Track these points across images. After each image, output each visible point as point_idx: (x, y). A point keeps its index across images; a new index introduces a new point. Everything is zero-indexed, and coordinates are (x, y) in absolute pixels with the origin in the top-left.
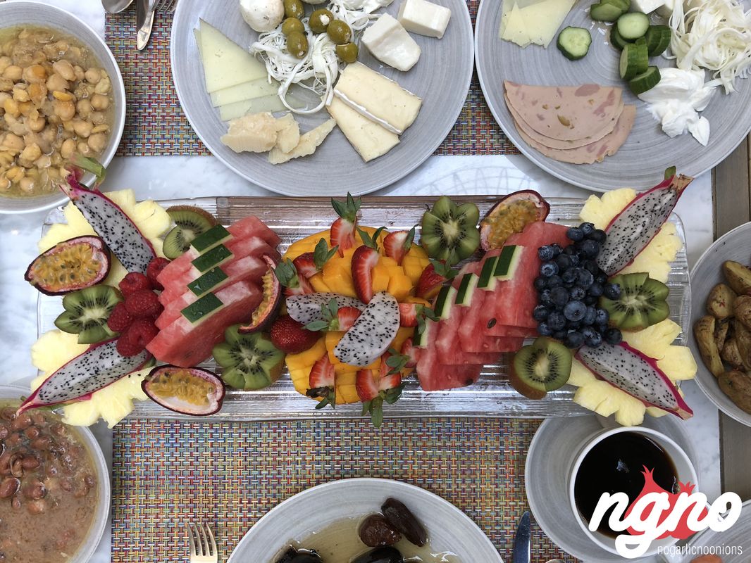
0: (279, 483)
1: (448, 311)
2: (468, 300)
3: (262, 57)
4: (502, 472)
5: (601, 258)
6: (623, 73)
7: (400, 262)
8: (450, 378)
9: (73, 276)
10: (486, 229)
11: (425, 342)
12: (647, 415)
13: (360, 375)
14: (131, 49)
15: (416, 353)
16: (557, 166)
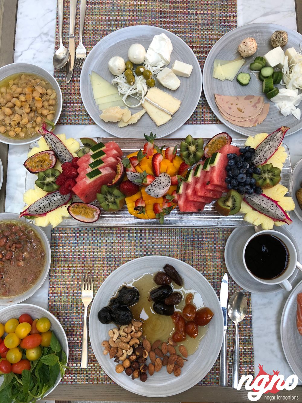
0: (120, 260)
1: (190, 179)
2: (199, 174)
3: (116, 85)
4: (215, 256)
5: (253, 159)
6: (264, 90)
7: (172, 161)
8: (191, 207)
9: (42, 166)
10: (207, 149)
11: (181, 191)
12: (275, 226)
13: (155, 206)
14: (64, 83)
15: (178, 196)
16: (237, 128)
